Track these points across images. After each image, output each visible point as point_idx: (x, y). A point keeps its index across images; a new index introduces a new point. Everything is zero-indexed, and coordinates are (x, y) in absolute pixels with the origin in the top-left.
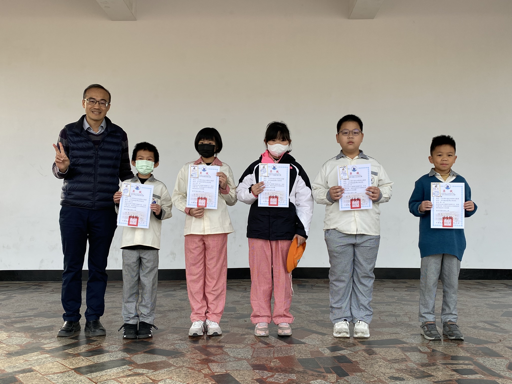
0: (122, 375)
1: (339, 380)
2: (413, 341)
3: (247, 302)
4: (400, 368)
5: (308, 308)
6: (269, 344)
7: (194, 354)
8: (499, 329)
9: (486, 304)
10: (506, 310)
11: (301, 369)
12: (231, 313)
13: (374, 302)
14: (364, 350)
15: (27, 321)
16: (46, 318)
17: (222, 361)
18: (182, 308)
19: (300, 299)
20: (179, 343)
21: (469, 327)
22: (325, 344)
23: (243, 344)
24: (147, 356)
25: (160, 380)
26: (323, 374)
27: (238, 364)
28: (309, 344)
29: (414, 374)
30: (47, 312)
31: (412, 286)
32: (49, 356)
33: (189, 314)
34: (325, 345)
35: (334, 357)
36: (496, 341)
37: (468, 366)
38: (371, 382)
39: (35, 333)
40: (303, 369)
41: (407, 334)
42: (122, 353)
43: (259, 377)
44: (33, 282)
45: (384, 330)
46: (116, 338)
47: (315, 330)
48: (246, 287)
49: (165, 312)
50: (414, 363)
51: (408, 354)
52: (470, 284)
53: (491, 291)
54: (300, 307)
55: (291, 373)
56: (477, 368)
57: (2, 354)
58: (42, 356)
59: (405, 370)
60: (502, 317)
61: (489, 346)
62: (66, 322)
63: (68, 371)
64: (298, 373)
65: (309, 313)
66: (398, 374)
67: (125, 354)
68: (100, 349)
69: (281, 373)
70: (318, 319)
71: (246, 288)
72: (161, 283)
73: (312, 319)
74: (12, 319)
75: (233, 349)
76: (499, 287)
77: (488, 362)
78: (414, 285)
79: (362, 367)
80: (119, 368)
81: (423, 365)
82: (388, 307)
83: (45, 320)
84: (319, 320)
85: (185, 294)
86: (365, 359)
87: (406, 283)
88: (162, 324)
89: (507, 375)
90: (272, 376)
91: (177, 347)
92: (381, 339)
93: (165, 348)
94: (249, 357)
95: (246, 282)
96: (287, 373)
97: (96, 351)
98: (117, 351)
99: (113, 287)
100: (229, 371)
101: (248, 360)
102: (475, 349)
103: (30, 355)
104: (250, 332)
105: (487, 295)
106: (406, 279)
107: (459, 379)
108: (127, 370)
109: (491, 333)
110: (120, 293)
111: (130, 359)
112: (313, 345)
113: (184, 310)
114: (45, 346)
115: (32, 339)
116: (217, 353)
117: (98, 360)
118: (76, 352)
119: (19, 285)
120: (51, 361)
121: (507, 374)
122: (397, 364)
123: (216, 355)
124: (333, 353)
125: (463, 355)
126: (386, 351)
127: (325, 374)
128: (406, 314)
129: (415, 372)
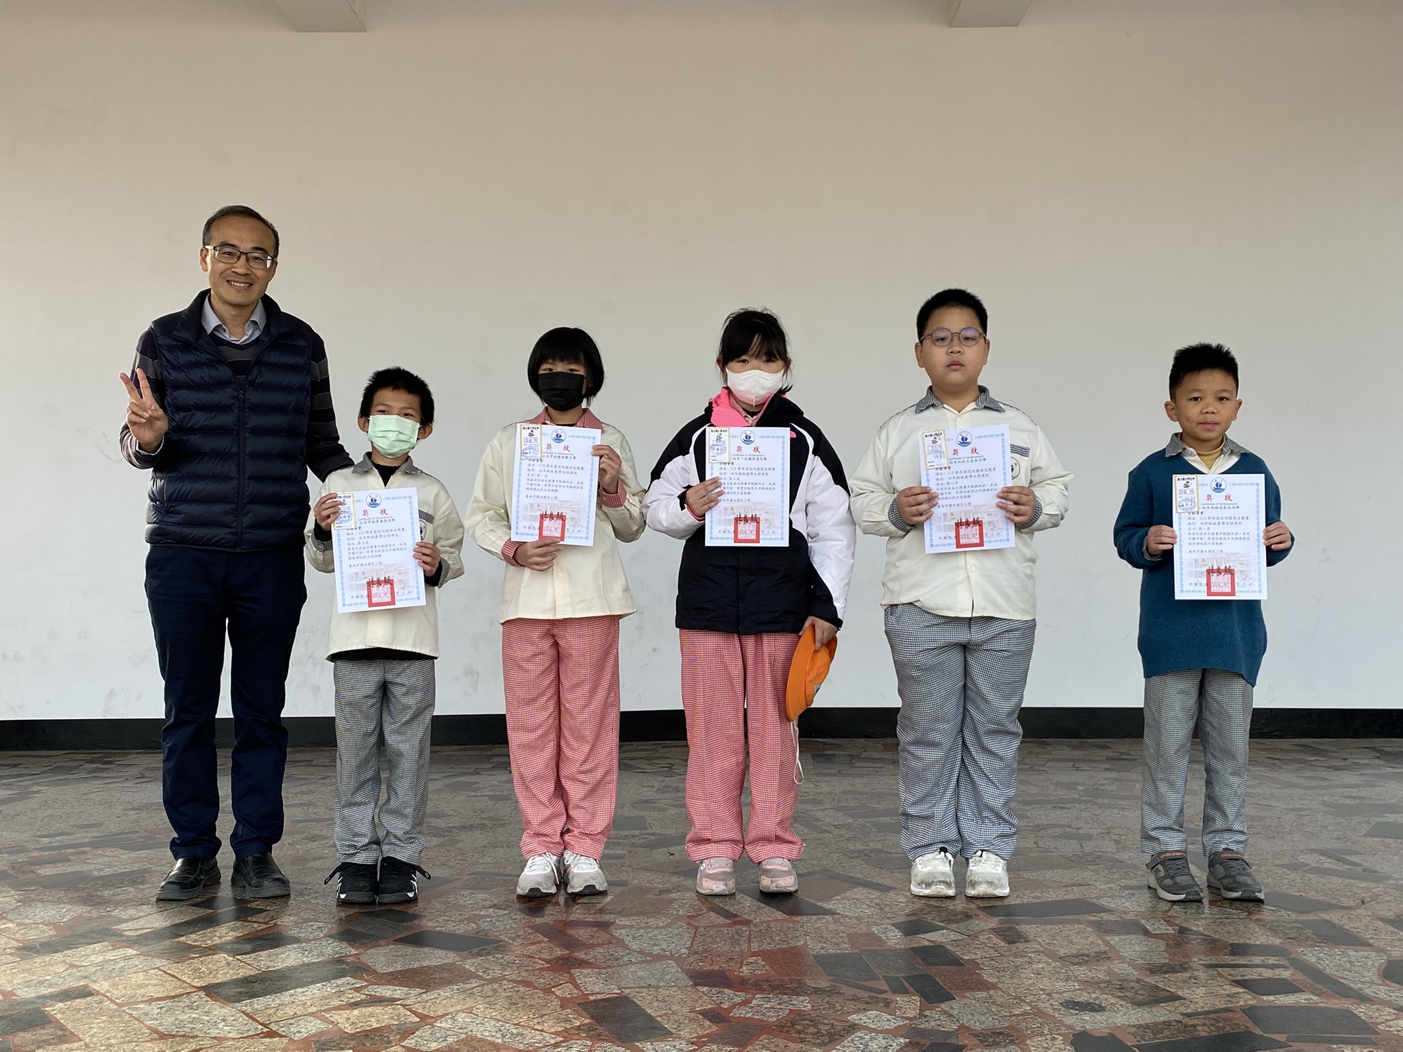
0: (336, 1002)
1: (927, 1013)
2: (1127, 904)
3: (676, 803)
4: (1093, 978)
5: (843, 819)
6: (736, 916)
7: (533, 944)
8: (1358, 869)
9: (1324, 804)
10: (1378, 819)
11: (824, 984)
12: (632, 832)
13: (1020, 799)
14: (995, 931)
15: (72, 858)
16: (126, 849)
17: (609, 963)
18: (497, 819)
19: (820, 793)
20: (489, 916)
21: (1278, 866)
22: (889, 915)
23: (665, 915)
24: (404, 950)
25: (441, 1017)
26: (883, 996)
27: (653, 972)
28: (847, 916)
29: (1129, 994)
30: (128, 833)
31: (1123, 757)
32: (135, 952)
33: (516, 836)
34: (888, 918)
35: (912, 949)
36: (1352, 903)
37: (1277, 971)
38: (1015, 1015)
39: (96, 890)
40: (829, 984)
41: (1112, 885)
42: (335, 944)
43: (709, 1006)
44: (88, 751)
45: (1049, 874)
46: (318, 904)
47: (860, 876)
48: (673, 762)
49: (452, 832)
50: (1131, 963)
51: (1115, 940)
52: (1282, 749)
53: (1336, 770)
54: (820, 815)
55: (798, 994)
56: (1300, 977)
57: (5, 949)
58: (116, 952)
59: (1105, 982)
60: (1368, 838)
61: (1334, 917)
62: (179, 863)
63: (187, 993)
64: (815, 993)
65: (843, 832)
66: (1089, 993)
67: (344, 946)
68: (274, 933)
69: (769, 994)
70: (869, 848)
71: (673, 765)
72: (438, 752)
73: (852, 848)
74: (31, 854)
75: (638, 929)
76: (1360, 759)
77: (1328, 960)
78: (1129, 754)
79: (988, 976)
80: (329, 985)
81: (1154, 970)
82: (1059, 812)
83: (123, 857)
84: (872, 851)
85: (505, 782)
86: (996, 954)
87: (1106, 747)
88: (443, 864)
89: (1382, 995)
90: (745, 1003)
91: (486, 926)
92: (1041, 900)
93: (452, 929)
94: (683, 951)
95: (673, 749)
96: (785, 994)
97: (265, 939)
98: (322, 937)
99: (307, 766)
100: (627, 991)
101: (679, 960)
102: (1293, 925)
103: (82, 950)
104: (684, 883)
105: (1326, 779)
106: (1107, 738)
107: (1252, 1007)
108: (350, 989)
109: (1337, 881)
110: (327, 781)
111: (359, 958)
112: (856, 917)
113: (504, 825)
114: (123, 926)
115: (89, 909)
116: (596, 942)
117: (269, 964)
118: (209, 942)
119: (48, 760)
120: (141, 966)
121: (1382, 992)
122: (1085, 968)
123: (593, 946)
124: (909, 938)
125: (1263, 941)
126: (1054, 931)
127: (889, 996)
128: (1109, 832)
129: (1133, 988)
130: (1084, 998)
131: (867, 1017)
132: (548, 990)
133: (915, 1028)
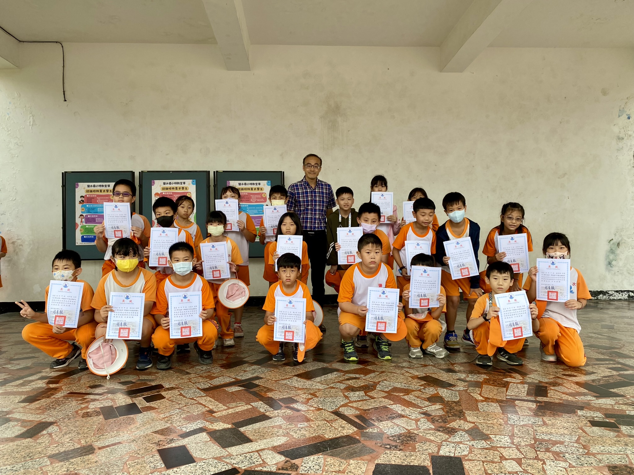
130: (567, 373)
131: (508, 379)
132: (403, 374)
133: (526, 382)
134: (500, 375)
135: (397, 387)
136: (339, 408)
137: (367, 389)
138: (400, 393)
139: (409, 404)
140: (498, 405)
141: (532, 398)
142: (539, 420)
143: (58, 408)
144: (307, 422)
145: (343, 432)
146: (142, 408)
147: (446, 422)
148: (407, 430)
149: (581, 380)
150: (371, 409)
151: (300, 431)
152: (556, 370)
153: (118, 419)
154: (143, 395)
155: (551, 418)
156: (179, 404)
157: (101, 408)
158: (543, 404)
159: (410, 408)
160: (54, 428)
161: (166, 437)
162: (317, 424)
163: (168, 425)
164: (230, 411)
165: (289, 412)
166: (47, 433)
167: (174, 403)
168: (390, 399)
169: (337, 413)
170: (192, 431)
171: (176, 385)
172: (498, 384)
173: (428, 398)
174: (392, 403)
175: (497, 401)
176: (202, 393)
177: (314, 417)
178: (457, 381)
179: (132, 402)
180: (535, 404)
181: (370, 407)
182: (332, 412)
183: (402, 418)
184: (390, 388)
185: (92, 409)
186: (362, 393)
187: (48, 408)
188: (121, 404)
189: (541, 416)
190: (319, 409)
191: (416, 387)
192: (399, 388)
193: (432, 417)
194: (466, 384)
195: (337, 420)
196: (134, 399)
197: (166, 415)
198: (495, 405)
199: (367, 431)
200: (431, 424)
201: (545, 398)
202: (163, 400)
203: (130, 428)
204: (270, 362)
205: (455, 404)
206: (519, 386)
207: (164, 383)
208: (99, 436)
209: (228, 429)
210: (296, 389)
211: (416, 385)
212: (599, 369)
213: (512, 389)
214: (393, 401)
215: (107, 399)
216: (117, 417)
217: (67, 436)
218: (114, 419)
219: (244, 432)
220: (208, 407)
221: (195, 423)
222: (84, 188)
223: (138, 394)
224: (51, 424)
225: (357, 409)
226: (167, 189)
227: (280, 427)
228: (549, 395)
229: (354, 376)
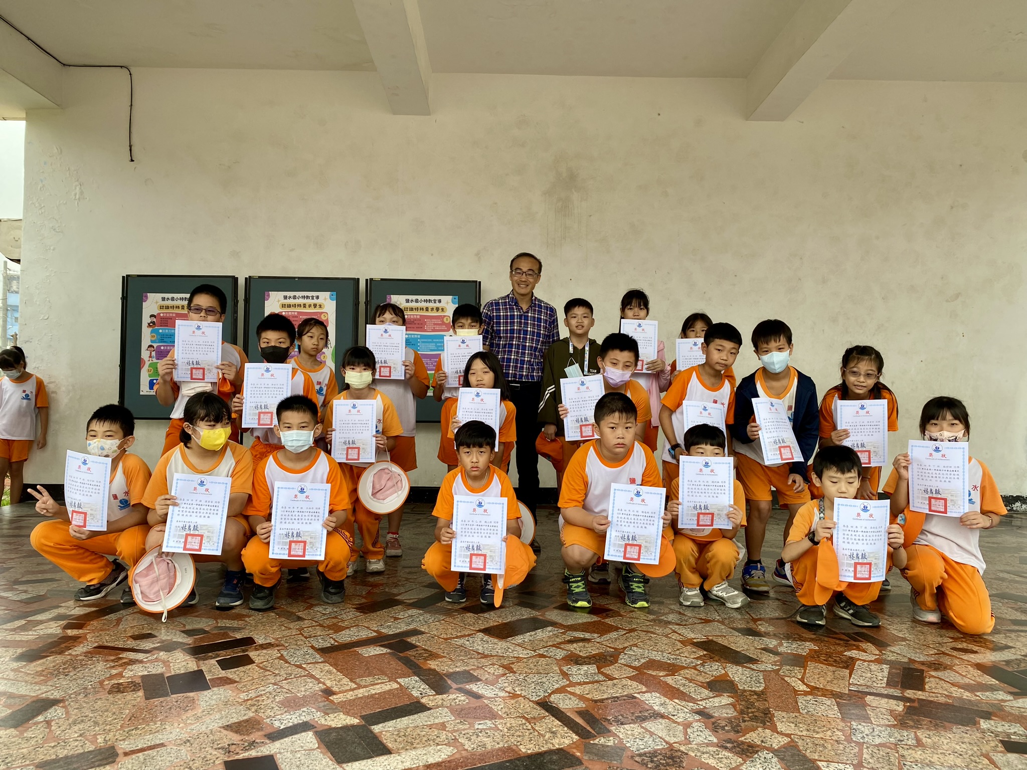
0: (559, 640)
24: (565, 613)
25: (624, 649)
42: (523, 610)
67: (529, 611)
80: (545, 630)
96: (797, 641)
108: (558, 633)
111: (545, 617)
127: (854, 643)
130: (960, 646)
131: (854, 653)
132: (667, 636)
133: (885, 660)
134: (839, 644)
135: (654, 660)
136: (550, 695)
137: (603, 660)
138: (660, 670)
139: (673, 693)
140: (834, 703)
141: (897, 692)
142: (908, 736)
143: (71, 674)
144: (492, 719)
145: (553, 741)
146: (213, 679)
147: (738, 732)
148: (667, 743)
149: (985, 661)
150: (607, 699)
151: (478, 736)
152: (939, 639)
153: (168, 699)
154: (218, 656)
155: (931, 733)
156: (276, 675)
157: (143, 677)
158: (916, 704)
159: (676, 701)
160: (58, 711)
161: (242, 737)
162: (508, 725)
163: (251, 714)
164: (361, 692)
165: (463, 698)
166: (45, 721)
167: (268, 673)
168: (641, 683)
169: (545, 705)
170: (290, 727)
171: (277, 639)
172: (835, 661)
173: (708, 683)
174: (644, 689)
175: (833, 695)
176: (318, 656)
177: (504, 710)
178: (761, 653)
179: (196, 669)
180: (901, 703)
181: (605, 696)
182: (538, 703)
183: (660, 720)
184: (643, 661)
185: (129, 677)
186: (593, 669)
187: (56, 672)
188: (178, 672)
189: (912, 727)
190: (514, 696)
191: (688, 661)
192: (659, 661)
193: (713, 720)
194: (777, 658)
195: (544, 717)
196: (201, 662)
197: (250, 695)
198: (829, 702)
199: (596, 741)
200: (710, 733)
201: (920, 693)
202: (250, 666)
203: (184, 717)
204: (439, 604)
205: (756, 697)
206: (874, 667)
207: (257, 634)
208: (130, 731)
209: (353, 726)
210: (479, 656)
211: (689, 656)
212: (1018, 641)
213: (859, 672)
214: (646, 686)
215: (157, 660)
216: (167, 695)
217: (76, 728)
218: (161, 699)
219: (378, 735)
220: (324, 684)
221: (298, 713)
222: (157, 303)
223: (210, 654)
224: (54, 702)
225: (581, 698)
226: (289, 306)
227: (443, 726)
228: (927, 687)
229: (582, 636)
